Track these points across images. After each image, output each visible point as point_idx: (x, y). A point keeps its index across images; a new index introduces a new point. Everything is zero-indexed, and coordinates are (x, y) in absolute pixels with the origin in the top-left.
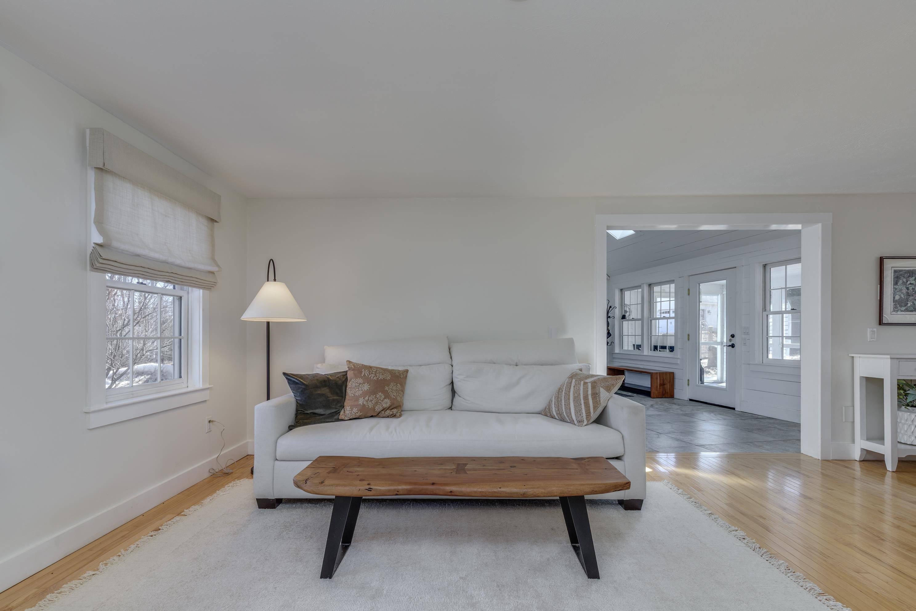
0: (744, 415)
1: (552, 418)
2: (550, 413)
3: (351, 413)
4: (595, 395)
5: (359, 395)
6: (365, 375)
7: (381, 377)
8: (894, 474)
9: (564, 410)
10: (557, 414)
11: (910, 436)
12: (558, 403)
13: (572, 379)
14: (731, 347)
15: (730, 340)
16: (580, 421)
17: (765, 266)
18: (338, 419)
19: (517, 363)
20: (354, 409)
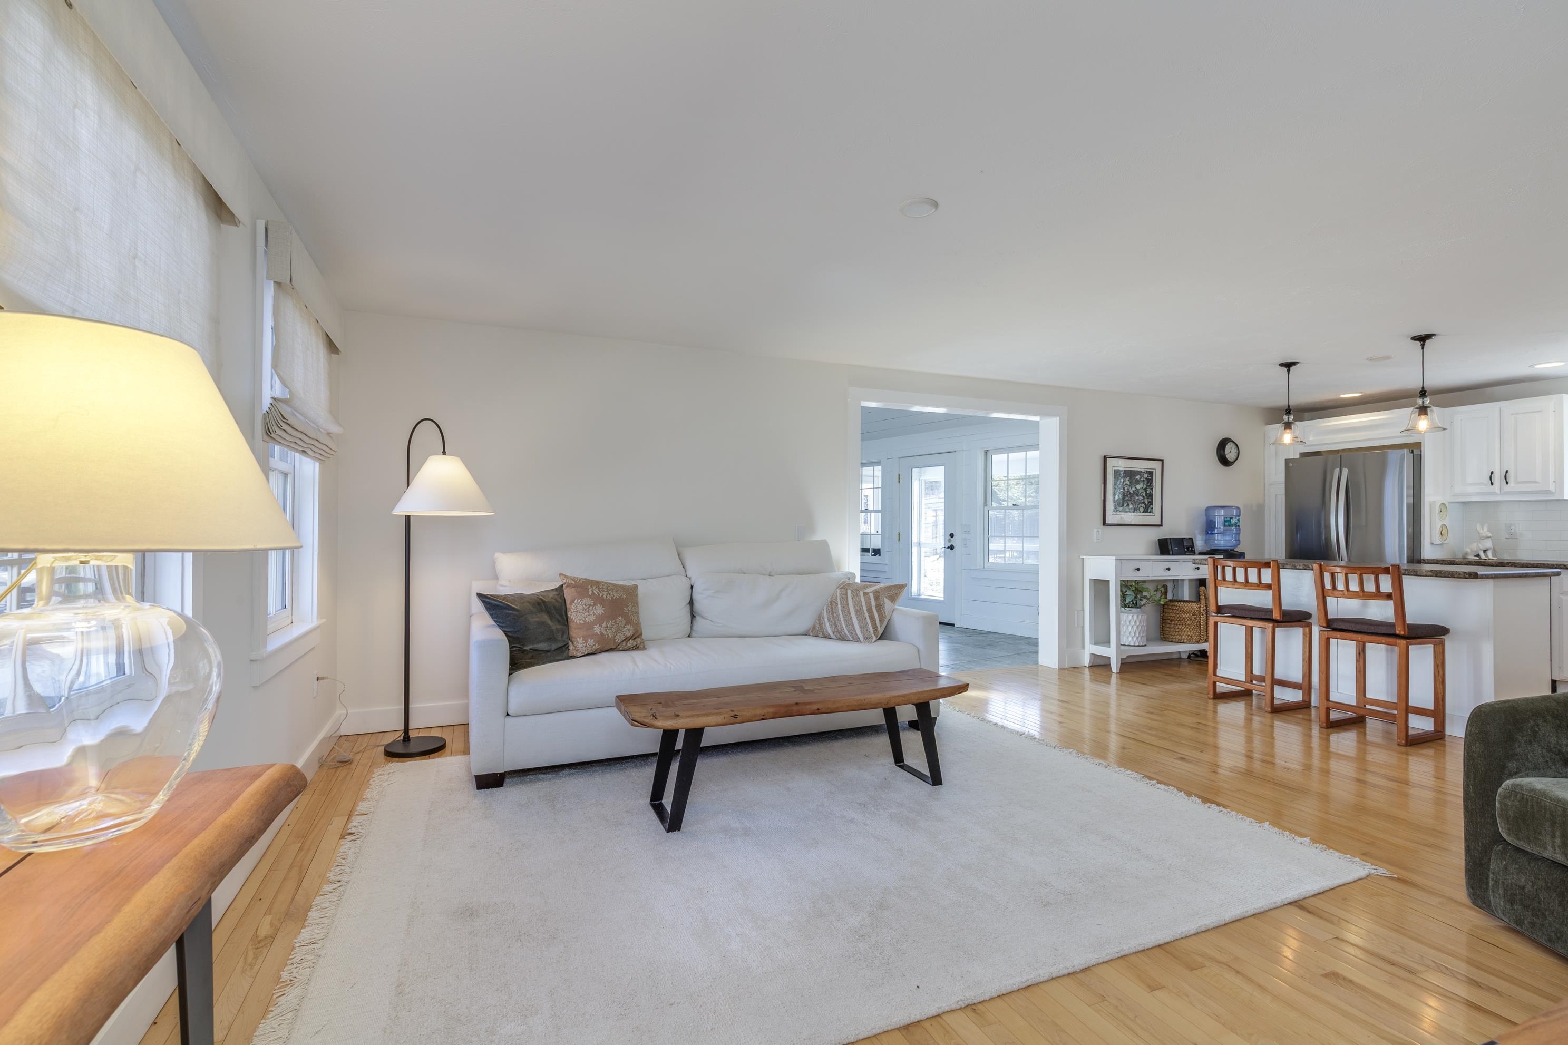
0: (964, 630)
1: (826, 638)
2: (823, 632)
3: (586, 646)
4: (880, 607)
5: (592, 620)
6: (594, 594)
7: (617, 596)
8: (1118, 675)
9: (844, 626)
10: (833, 632)
11: (1128, 637)
12: (834, 619)
13: (846, 590)
14: (949, 549)
15: (949, 541)
16: (867, 638)
17: (986, 452)
18: (568, 656)
19: (770, 572)
20: (589, 640)
